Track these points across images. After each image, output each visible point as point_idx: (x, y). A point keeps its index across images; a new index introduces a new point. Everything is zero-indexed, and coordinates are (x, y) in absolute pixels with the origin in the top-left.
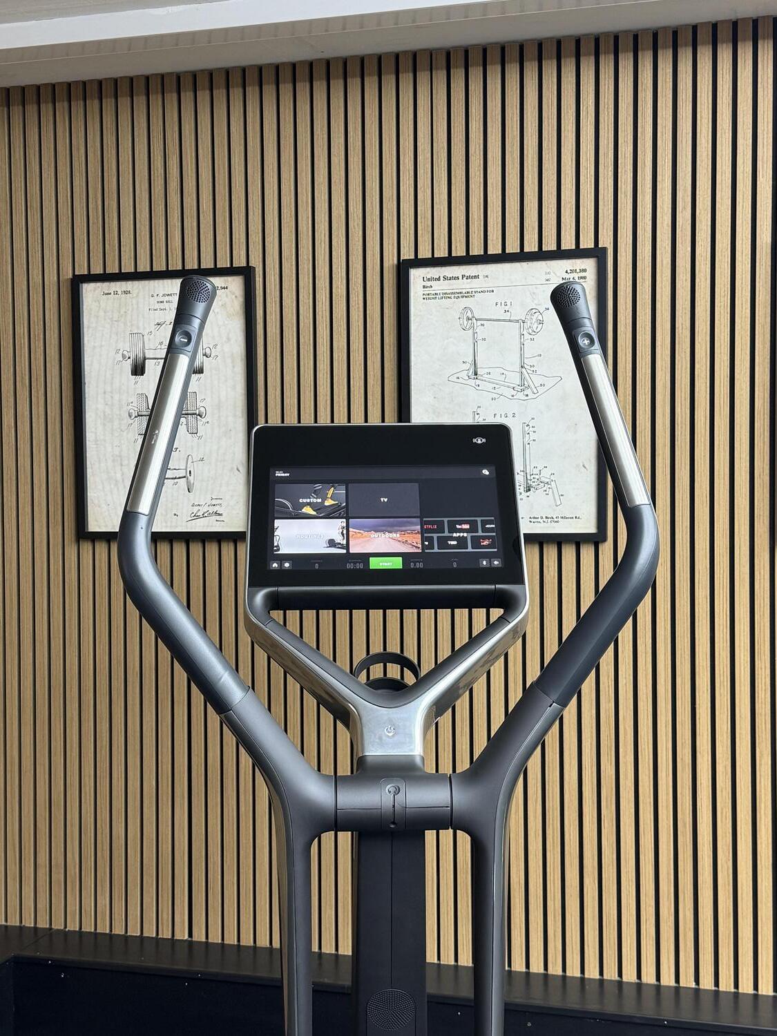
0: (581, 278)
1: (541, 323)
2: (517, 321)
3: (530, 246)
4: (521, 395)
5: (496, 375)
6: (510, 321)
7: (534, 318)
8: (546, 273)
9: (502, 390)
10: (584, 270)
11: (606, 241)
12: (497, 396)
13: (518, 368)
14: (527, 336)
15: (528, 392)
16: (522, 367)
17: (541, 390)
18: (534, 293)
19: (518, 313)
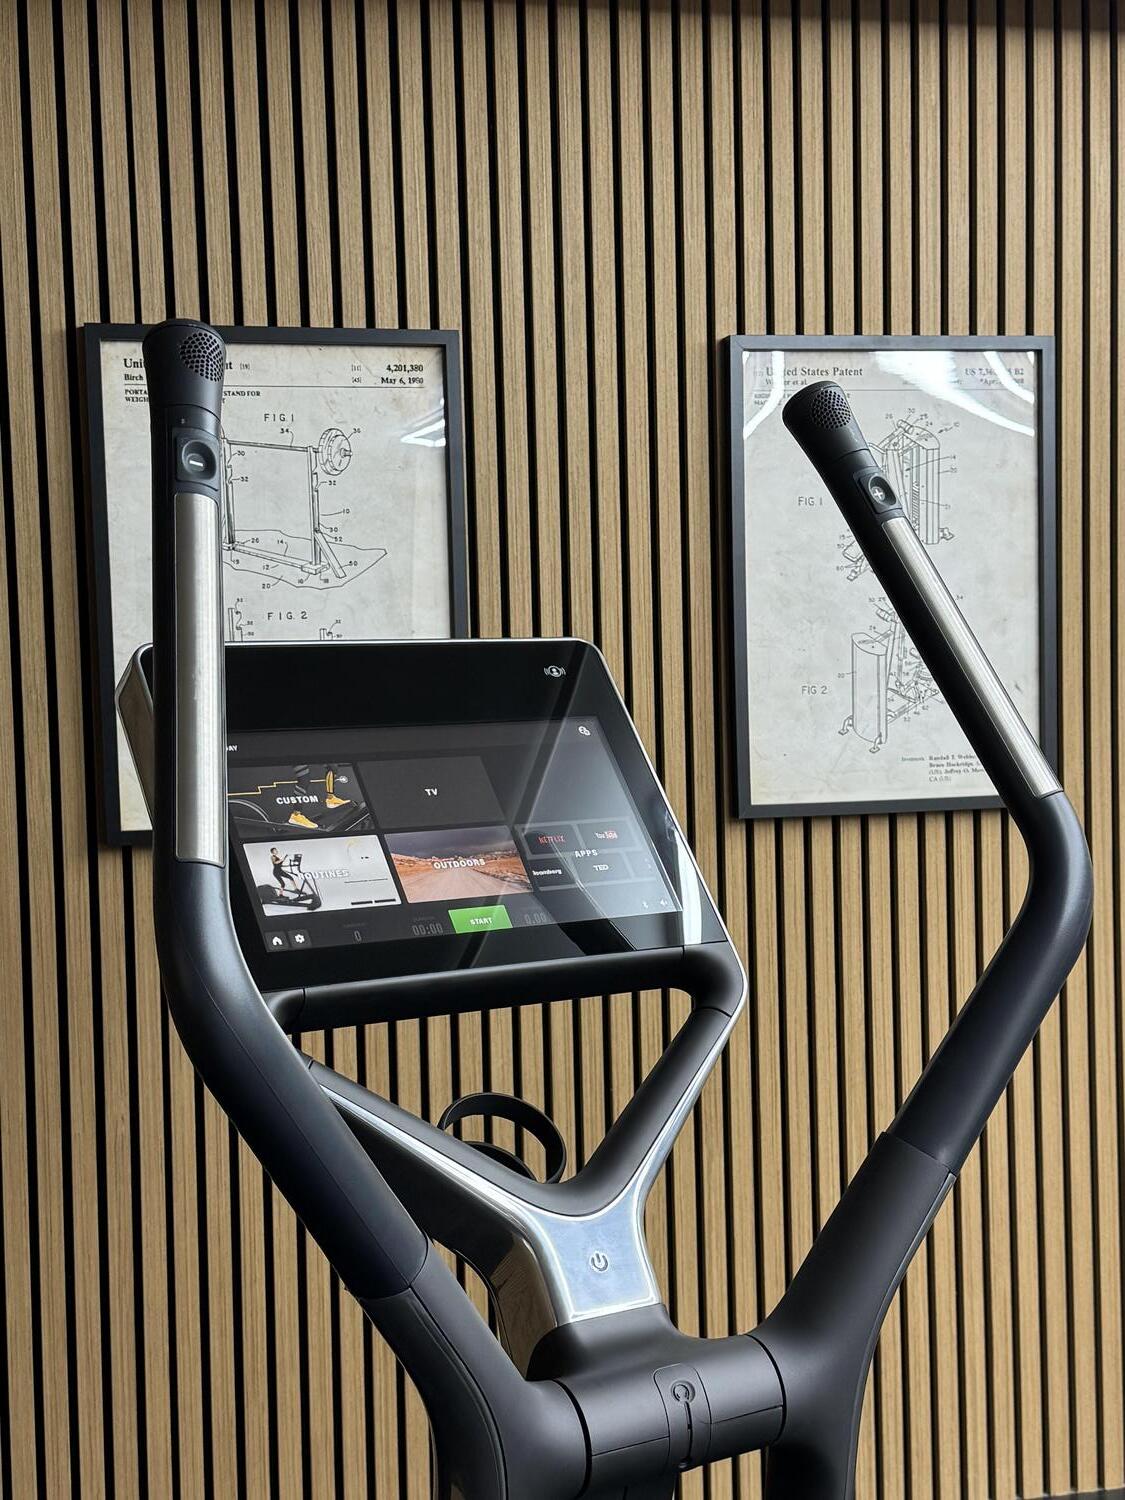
0: (414, 380)
1: (347, 454)
2: (305, 450)
3: (321, 317)
4: (315, 581)
5: (268, 541)
6: (291, 448)
7: (335, 445)
8: (354, 368)
9: (283, 571)
10: (419, 368)
11: (451, 319)
12: (272, 581)
13: (308, 532)
14: (323, 477)
15: (328, 573)
16: (316, 531)
17: (351, 571)
18: (333, 402)
19: (306, 435)
